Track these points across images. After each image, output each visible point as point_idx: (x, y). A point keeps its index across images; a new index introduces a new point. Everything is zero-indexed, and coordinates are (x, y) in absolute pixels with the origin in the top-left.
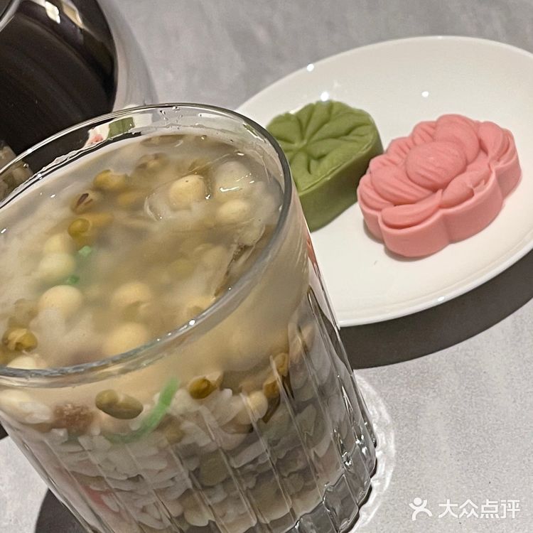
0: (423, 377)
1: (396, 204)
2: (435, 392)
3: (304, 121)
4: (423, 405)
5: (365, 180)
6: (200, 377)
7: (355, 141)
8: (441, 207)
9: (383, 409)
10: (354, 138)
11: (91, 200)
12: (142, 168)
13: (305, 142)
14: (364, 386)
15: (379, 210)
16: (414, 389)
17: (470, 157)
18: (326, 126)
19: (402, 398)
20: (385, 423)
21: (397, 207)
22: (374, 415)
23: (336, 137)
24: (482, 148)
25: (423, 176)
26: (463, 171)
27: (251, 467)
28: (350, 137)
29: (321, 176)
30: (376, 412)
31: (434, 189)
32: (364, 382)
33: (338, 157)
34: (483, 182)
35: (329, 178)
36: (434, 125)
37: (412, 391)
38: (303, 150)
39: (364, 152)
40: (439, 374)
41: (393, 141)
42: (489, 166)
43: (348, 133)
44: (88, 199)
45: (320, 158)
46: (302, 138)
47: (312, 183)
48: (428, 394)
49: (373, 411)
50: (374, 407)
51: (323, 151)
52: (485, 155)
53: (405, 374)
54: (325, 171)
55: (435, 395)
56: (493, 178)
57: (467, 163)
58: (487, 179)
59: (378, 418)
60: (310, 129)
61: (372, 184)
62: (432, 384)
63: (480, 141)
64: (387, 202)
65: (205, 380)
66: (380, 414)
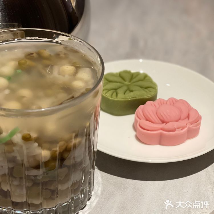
0: (121, 185)
1: (147, 120)
2: (122, 193)
3: (134, 76)
4: (114, 195)
5: (142, 106)
6: (28, 133)
7: (146, 92)
8: (161, 129)
9: (100, 189)
10: (147, 91)
11: (33, 56)
12: (58, 55)
13: (130, 83)
14: (99, 177)
15: (140, 119)
16: (115, 188)
17: (182, 118)
18: (140, 82)
19: (109, 189)
20: (97, 194)
21: (147, 121)
22: (95, 189)
23: (141, 87)
24: (188, 117)
25: (161, 115)
26: (177, 121)
27: (33, 178)
28: (146, 90)
29: (127, 97)
30: (97, 189)
31: (163, 122)
32: (100, 176)
33: (138, 94)
34: (181, 128)
35: (130, 99)
36: (177, 101)
37: (114, 188)
38: (128, 86)
39: (147, 97)
40: (127, 187)
41: (159, 99)
42: (187, 125)
43: (146, 88)
44: (32, 55)
45: (132, 91)
46: (130, 81)
47: (123, 98)
48: (119, 192)
49: (96, 188)
50: (97, 186)
51: (134, 89)
52: (188, 120)
53: (115, 181)
54: (130, 96)
55: (121, 193)
56: (186, 129)
57: (180, 119)
58: (183, 128)
59: (96, 191)
60: (134, 80)
61: (143, 109)
62: (123, 189)
63: (189, 114)
64: (144, 118)
65: (29, 135)
66: (98, 190)
